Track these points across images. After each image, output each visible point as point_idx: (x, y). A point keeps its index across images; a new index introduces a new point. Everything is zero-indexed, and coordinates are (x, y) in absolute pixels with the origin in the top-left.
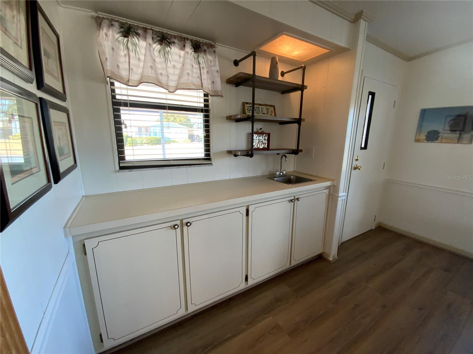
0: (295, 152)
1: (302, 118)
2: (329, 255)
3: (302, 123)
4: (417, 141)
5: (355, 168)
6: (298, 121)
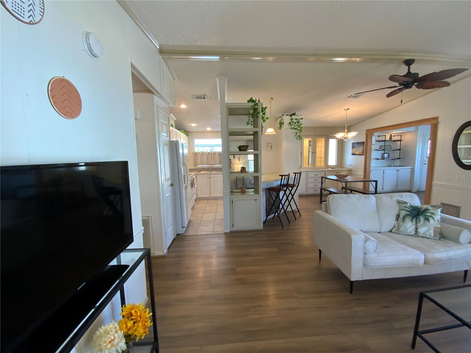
0: (399, 159)
1: (401, 148)
3: (401, 150)
5: (425, 164)
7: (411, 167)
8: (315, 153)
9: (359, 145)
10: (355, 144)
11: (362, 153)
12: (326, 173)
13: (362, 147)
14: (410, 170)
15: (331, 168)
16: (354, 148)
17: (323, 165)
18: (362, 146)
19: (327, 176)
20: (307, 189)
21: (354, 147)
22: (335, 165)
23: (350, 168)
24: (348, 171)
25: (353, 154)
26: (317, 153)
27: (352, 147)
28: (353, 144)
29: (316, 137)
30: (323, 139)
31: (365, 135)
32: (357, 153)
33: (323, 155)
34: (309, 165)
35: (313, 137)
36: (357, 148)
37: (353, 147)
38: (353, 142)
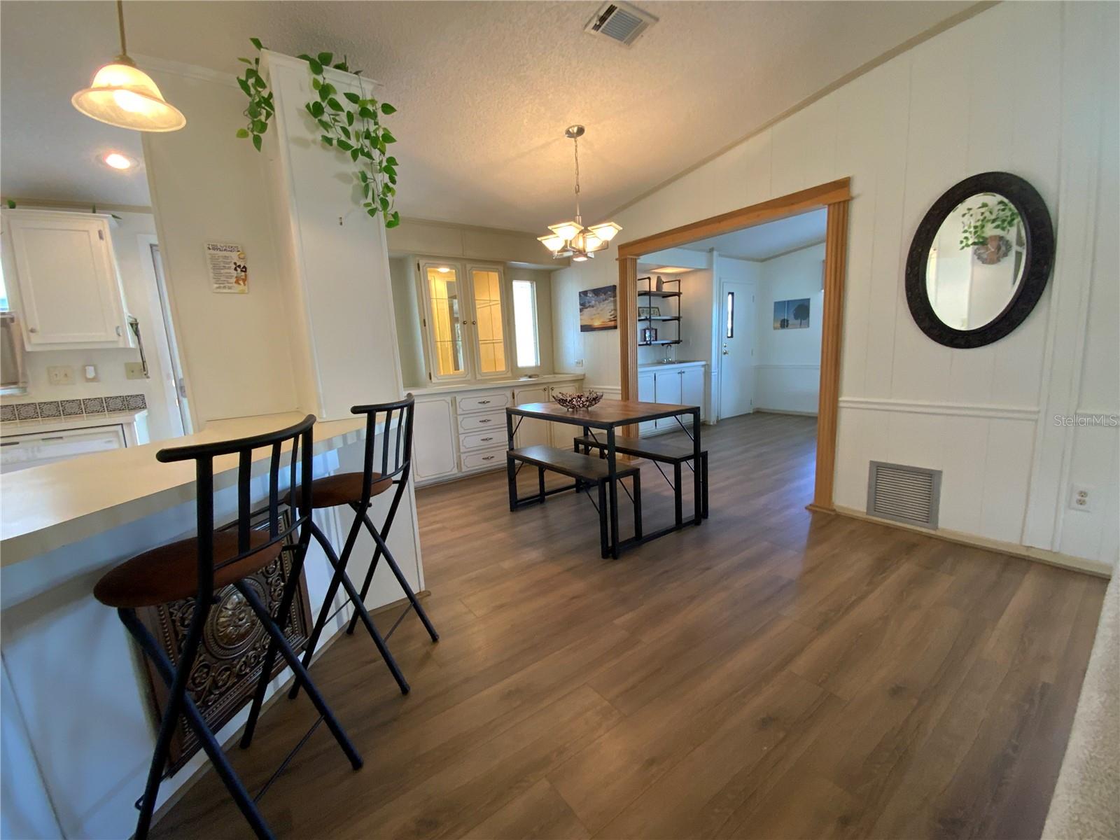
0: (677, 342)
1: (681, 315)
2: (710, 422)
3: (681, 319)
4: (775, 328)
5: (725, 353)
6: (678, 319)
7: (703, 363)
8: (474, 323)
9: (603, 296)
10: (590, 295)
11: (612, 324)
12: (516, 392)
13: (612, 304)
14: (703, 369)
15: (526, 376)
16: (587, 308)
17: (502, 367)
18: (612, 299)
19: (518, 405)
20: (459, 457)
21: (587, 305)
22: (536, 367)
23: (579, 371)
24: (574, 381)
25: (585, 328)
26: (479, 324)
27: (581, 304)
28: (583, 294)
29: (469, 266)
30: (494, 277)
31: (617, 263)
32: (597, 324)
33: (499, 335)
34: (457, 367)
35: (458, 265)
36: (595, 308)
37: (583, 306)
38: (581, 290)
